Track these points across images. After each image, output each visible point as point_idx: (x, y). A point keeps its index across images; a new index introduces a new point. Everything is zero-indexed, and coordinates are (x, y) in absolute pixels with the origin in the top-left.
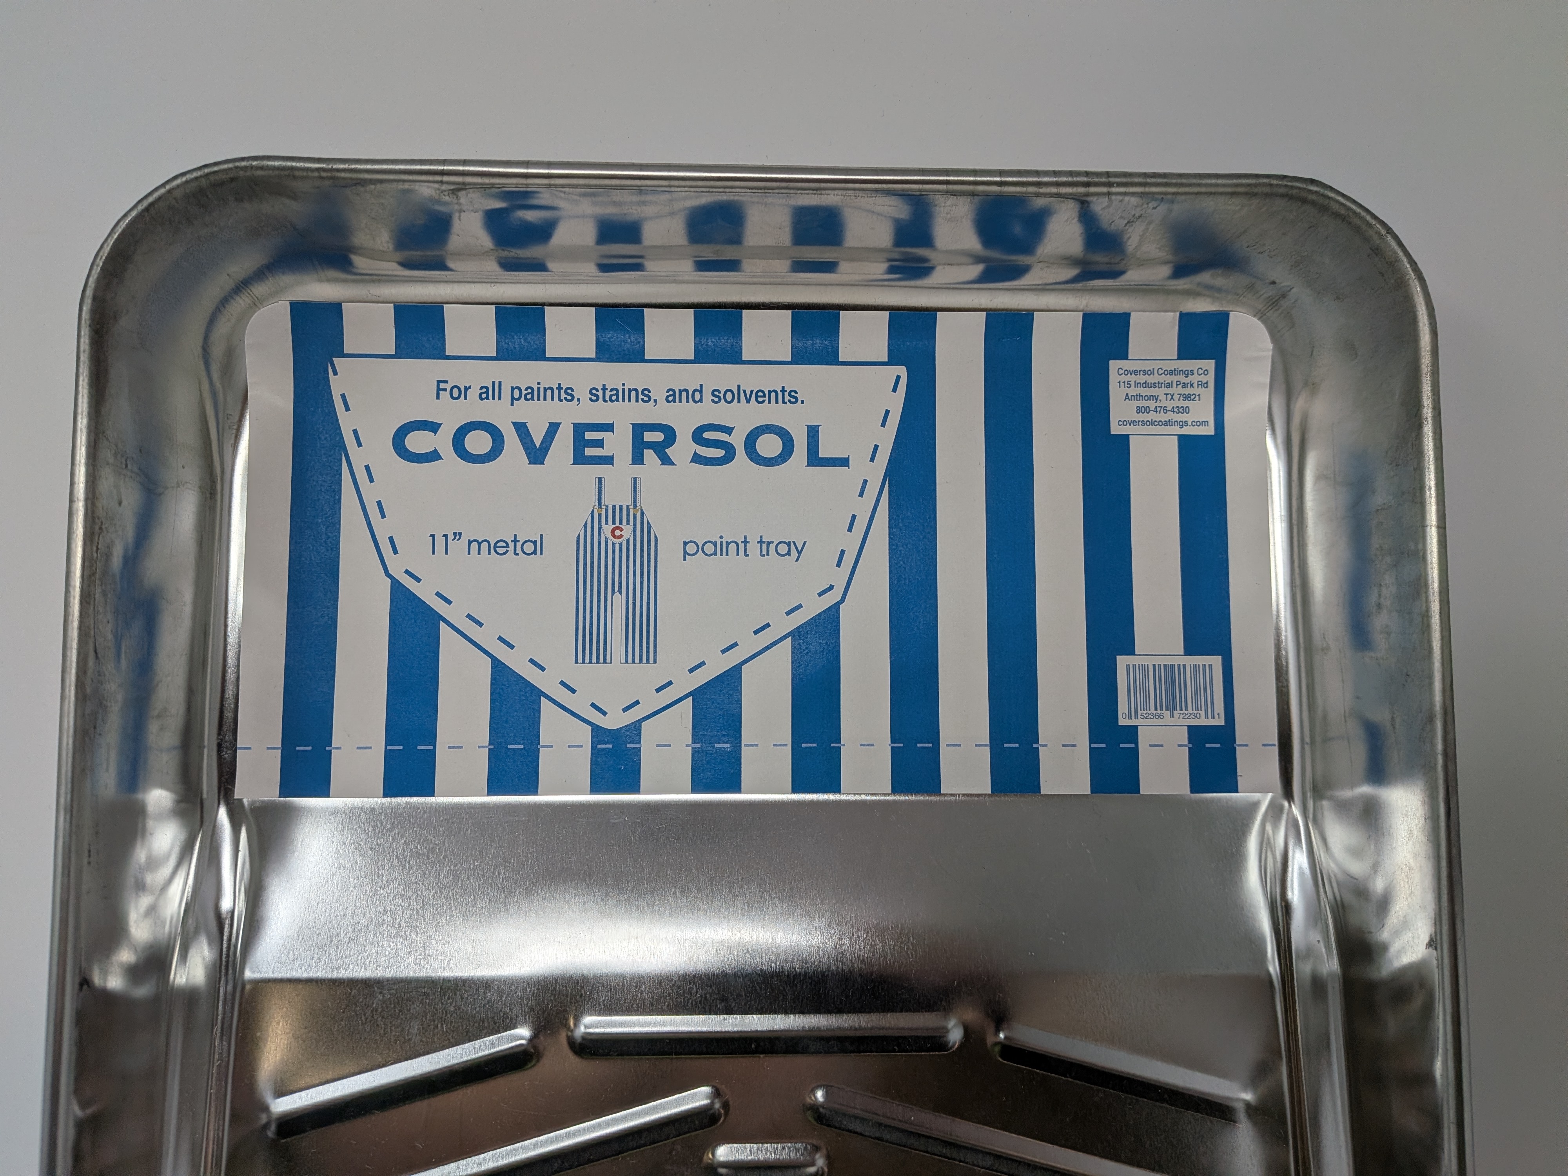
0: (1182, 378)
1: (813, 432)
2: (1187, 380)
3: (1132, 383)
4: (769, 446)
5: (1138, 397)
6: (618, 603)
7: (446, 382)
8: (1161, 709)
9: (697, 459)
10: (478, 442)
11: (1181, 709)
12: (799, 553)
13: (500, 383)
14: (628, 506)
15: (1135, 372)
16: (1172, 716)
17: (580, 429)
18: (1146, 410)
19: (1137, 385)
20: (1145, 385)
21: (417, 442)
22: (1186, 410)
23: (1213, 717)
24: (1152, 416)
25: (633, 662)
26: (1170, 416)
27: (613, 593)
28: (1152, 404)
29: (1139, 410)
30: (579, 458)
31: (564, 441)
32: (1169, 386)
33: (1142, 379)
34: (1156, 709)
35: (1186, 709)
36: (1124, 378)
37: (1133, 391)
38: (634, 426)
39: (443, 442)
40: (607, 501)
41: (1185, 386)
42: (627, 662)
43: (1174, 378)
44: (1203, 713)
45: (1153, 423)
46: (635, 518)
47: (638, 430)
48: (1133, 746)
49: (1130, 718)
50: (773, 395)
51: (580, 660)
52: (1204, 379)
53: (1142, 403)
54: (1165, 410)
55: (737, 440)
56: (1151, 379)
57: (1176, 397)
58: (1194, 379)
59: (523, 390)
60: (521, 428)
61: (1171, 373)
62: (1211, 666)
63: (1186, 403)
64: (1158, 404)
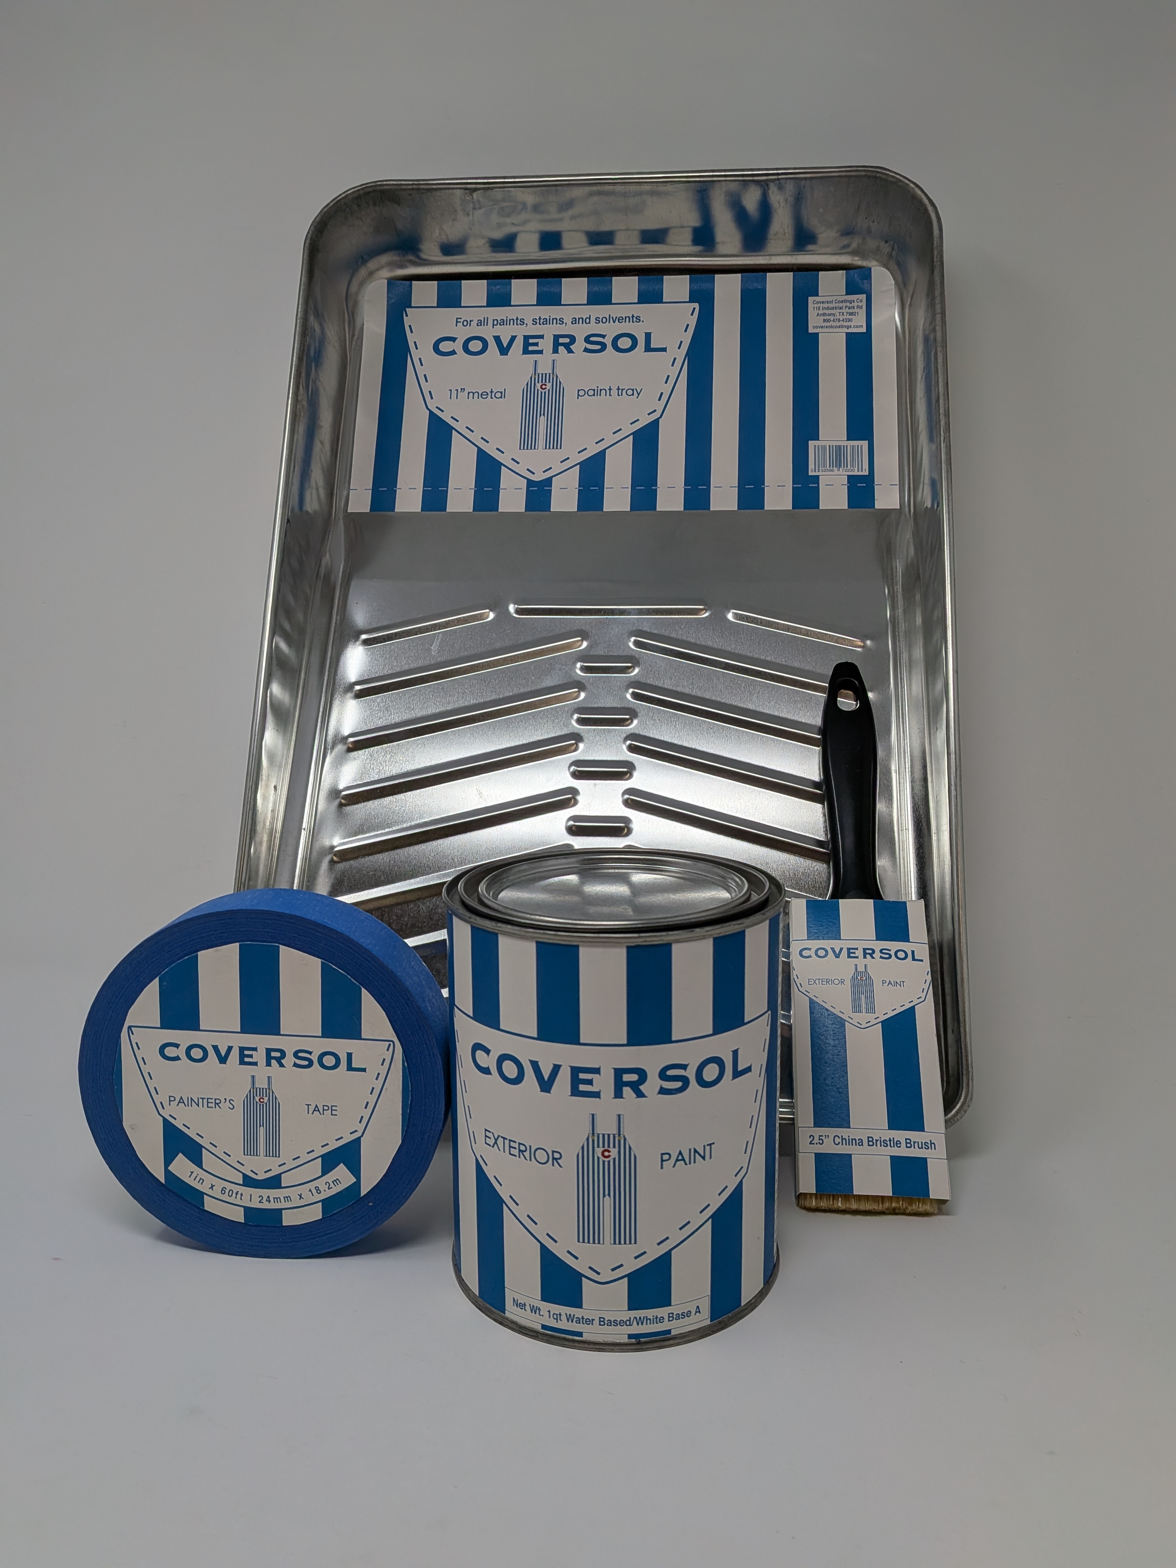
0: (848, 304)
1: (648, 336)
2: (851, 305)
3: (821, 308)
4: (625, 343)
5: (824, 314)
6: (542, 421)
7: (461, 318)
8: (833, 467)
9: (586, 350)
10: (475, 346)
11: (844, 467)
12: (639, 394)
13: (488, 318)
14: (549, 374)
15: (823, 302)
16: (839, 470)
17: (526, 338)
18: (829, 321)
19: (824, 308)
20: (828, 308)
21: (444, 347)
22: (850, 320)
23: (862, 471)
24: (832, 323)
25: (549, 448)
26: (841, 323)
27: (540, 416)
28: (832, 318)
29: (824, 321)
30: (526, 351)
31: (519, 344)
32: (841, 308)
33: (826, 305)
34: (830, 467)
35: (847, 467)
36: (816, 305)
37: (821, 312)
38: (554, 336)
39: (458, 346)
40: (539, 371)
41: (849, 308)
42: (546, 448)
43: (844, 304)
44: (856, 469)
45: (832, 327)
46: (553, 378)
47: (556, 338)
48: (816, 485)
49: (815, 471)
50: (627, 319)
51: (522, 448)
52: (860, 304)
53: (826, 318)
54: (839, 320)
55: (608, 341)
56: (831, 305)
57: (845, 314)
58: (855, 304)
59: (499, 320)
60: (497, 339)
61: (842, 302)
62: (861, 446)
63: (850, 317)
64: (835, 317)
